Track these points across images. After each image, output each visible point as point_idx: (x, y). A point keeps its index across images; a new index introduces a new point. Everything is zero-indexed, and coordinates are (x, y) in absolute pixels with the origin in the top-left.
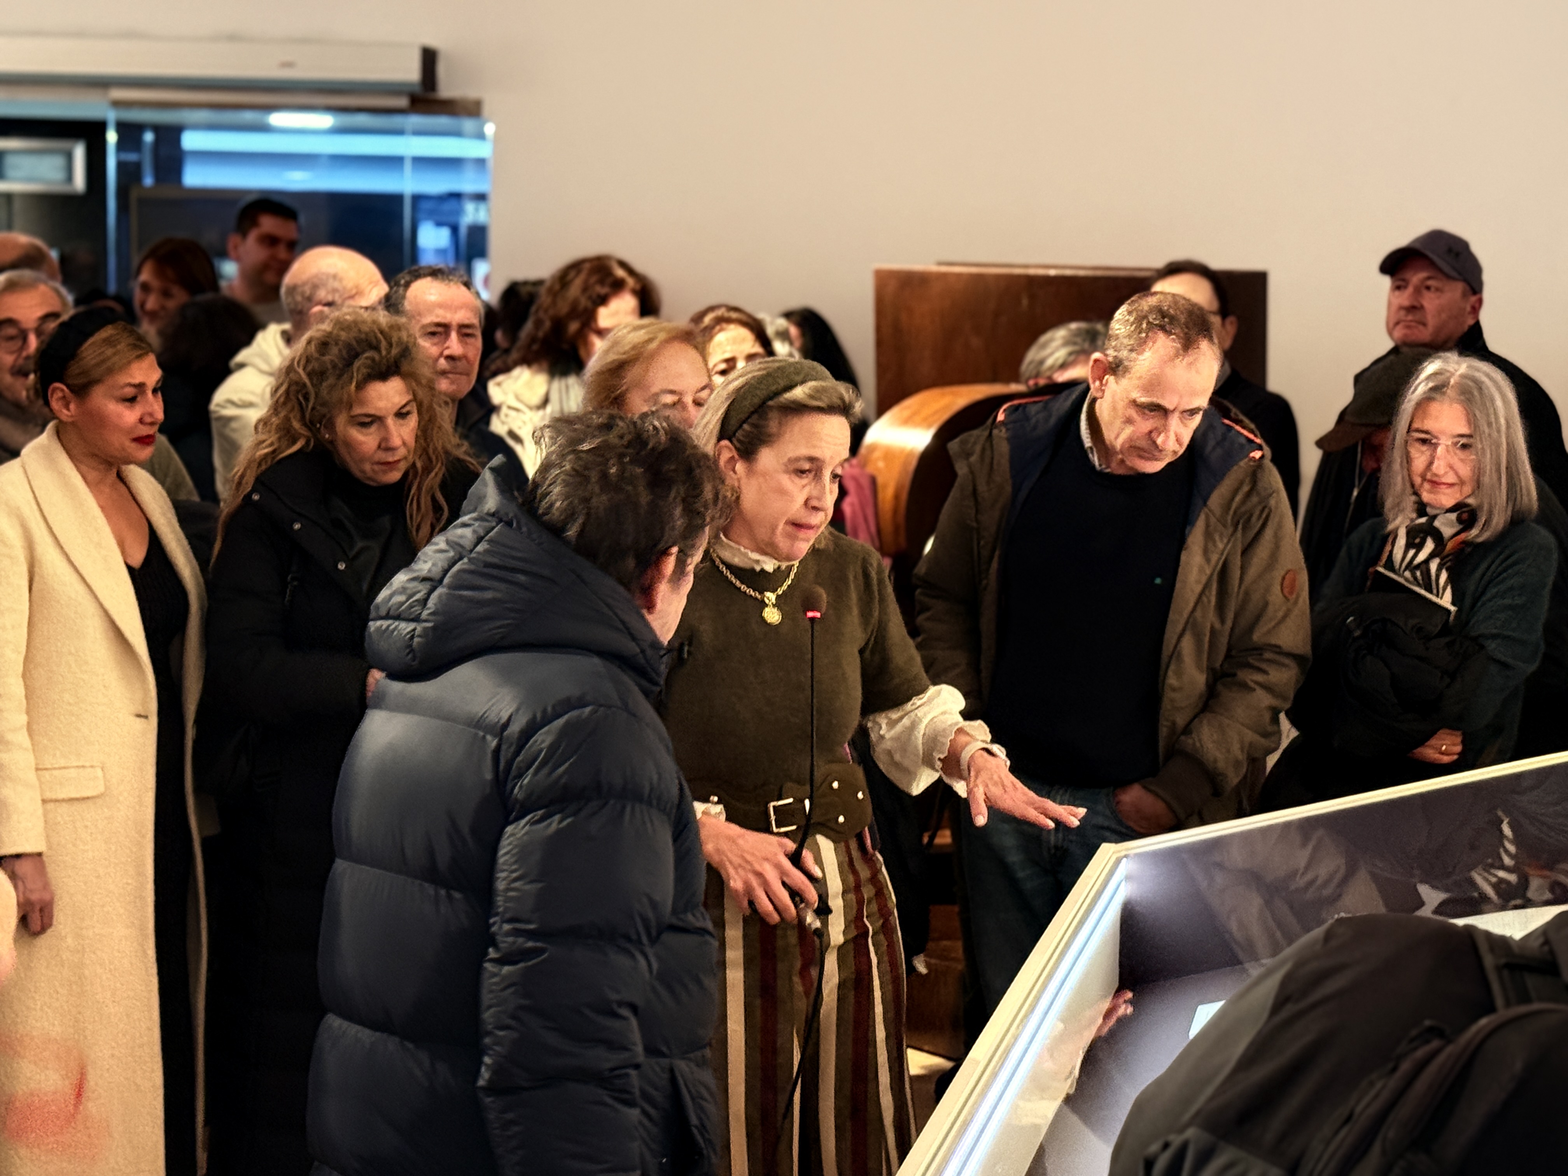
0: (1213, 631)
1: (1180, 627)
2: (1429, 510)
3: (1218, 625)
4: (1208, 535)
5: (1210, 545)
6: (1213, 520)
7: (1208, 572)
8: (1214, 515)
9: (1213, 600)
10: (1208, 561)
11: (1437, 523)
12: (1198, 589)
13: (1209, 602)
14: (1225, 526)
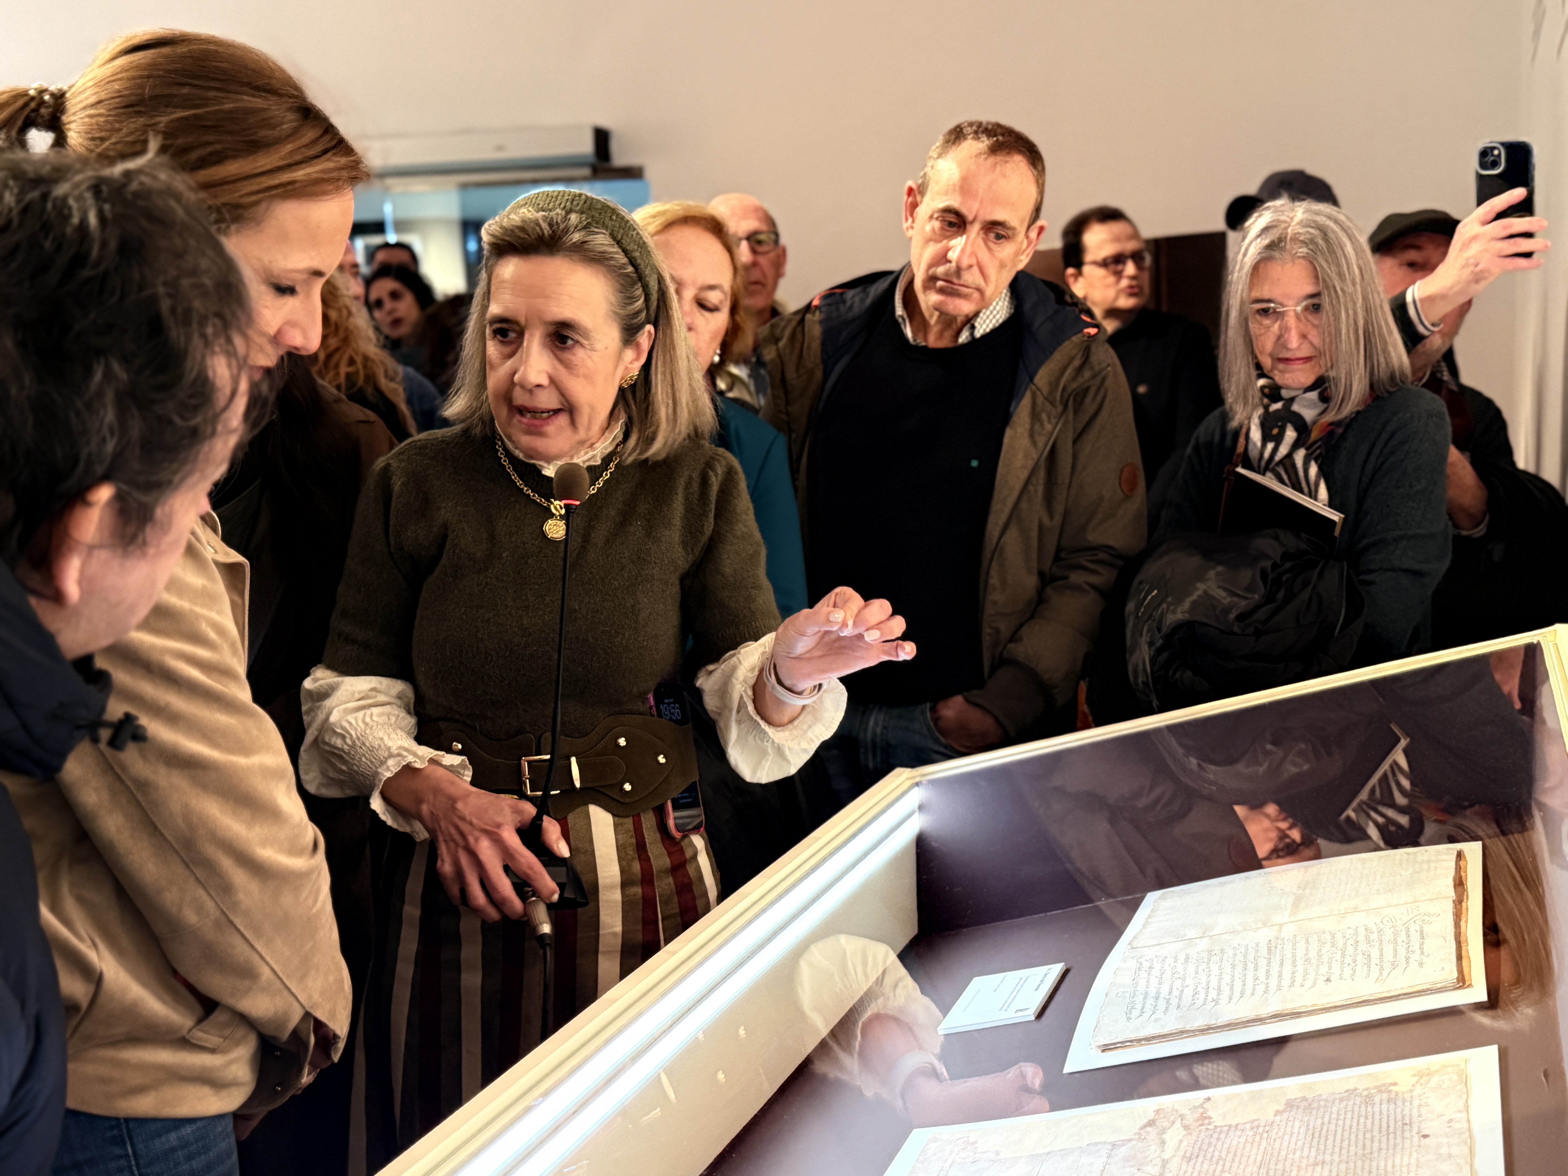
0: (1041, 527)
1: (1003, 518)
2: (1284, 393)
3: (1046, 521)
4: (1035, 415)
5: (1037, 427)
6: (1040, 399)
7: (1035, 456)
8: (1042, 393)
9: (1041, 489)
10: (1034, 443)
11: (1295, 407)
12: (1024, 474)
13: (1036, 491)
14: (1053, 404)
